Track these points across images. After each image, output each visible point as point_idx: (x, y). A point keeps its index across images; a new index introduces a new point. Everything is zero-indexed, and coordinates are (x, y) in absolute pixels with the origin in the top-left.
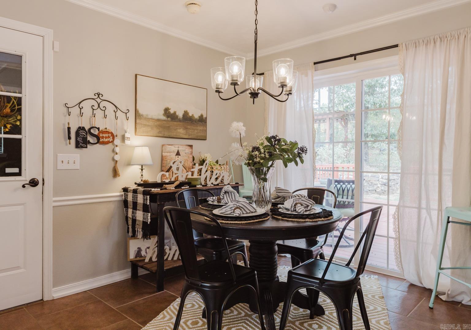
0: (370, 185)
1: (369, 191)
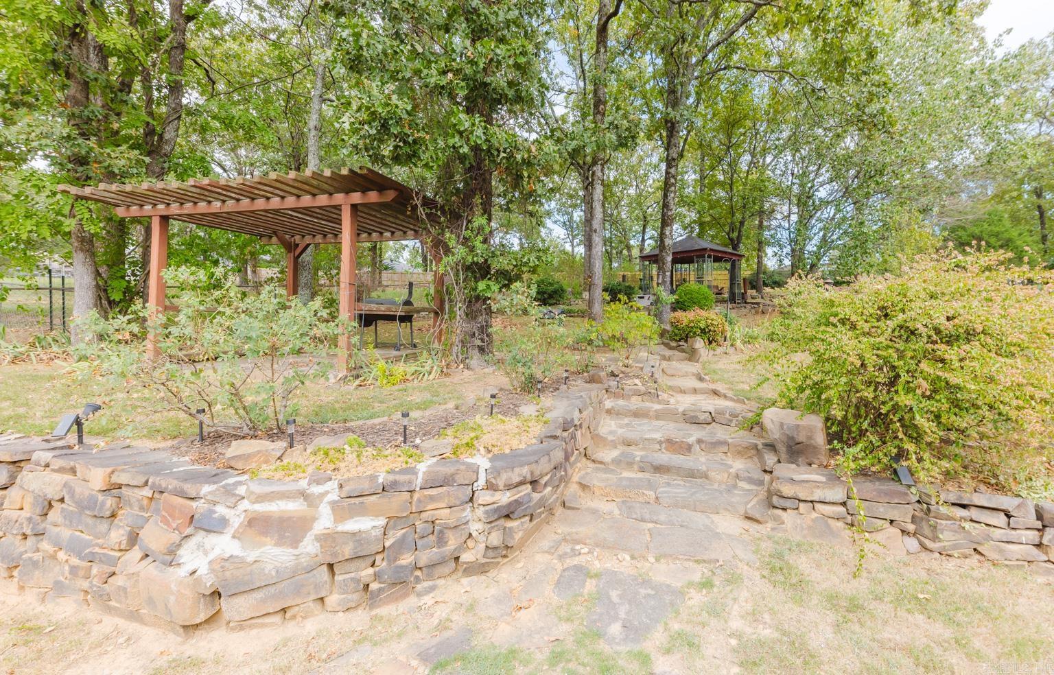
0: (422, 537)
1: (419, 568)
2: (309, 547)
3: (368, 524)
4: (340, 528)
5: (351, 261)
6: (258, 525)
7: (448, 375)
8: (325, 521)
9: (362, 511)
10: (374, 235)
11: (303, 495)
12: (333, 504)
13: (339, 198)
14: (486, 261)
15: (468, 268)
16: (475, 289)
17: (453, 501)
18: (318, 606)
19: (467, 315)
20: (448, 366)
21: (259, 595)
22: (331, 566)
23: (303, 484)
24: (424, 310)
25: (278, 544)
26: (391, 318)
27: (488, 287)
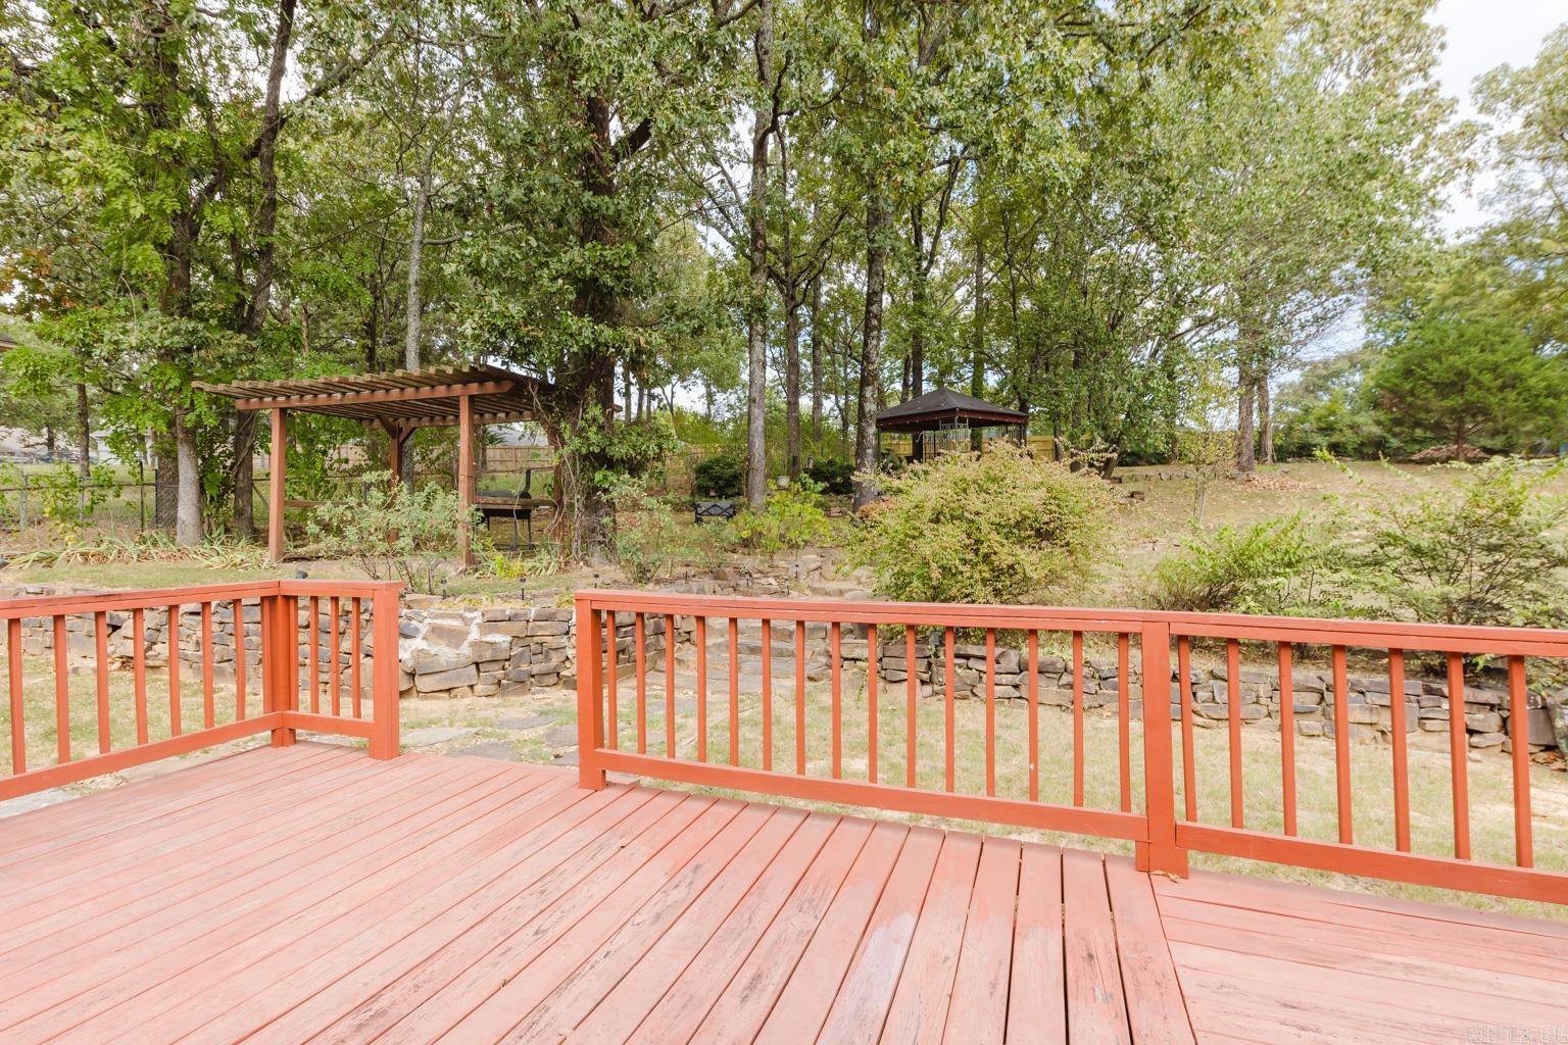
0: (534, 654)
1: (533, 676)
2: (466, 650)
3: (501, 639)
4: (484, 639)
5: (469, 453)
6: (437, 632)
7: (566, 571)
8: (474, 635)
9: (497, 631)
10: (487, 416)
11: (462, 617)
12: (479, 625)
13: (457, 389)
14: (603, 450)
15: (585, 458)
16: (592, 480)
17: (555, 632)
18: (468, 690)
19: (586, 508)
20: (567, 563)
21: (437, 677)
22: (477, 664)
23: (462, 612)
24: (543, 503)
25: (448, 645)
26: (507, 513)
27: (605, 477)
